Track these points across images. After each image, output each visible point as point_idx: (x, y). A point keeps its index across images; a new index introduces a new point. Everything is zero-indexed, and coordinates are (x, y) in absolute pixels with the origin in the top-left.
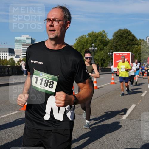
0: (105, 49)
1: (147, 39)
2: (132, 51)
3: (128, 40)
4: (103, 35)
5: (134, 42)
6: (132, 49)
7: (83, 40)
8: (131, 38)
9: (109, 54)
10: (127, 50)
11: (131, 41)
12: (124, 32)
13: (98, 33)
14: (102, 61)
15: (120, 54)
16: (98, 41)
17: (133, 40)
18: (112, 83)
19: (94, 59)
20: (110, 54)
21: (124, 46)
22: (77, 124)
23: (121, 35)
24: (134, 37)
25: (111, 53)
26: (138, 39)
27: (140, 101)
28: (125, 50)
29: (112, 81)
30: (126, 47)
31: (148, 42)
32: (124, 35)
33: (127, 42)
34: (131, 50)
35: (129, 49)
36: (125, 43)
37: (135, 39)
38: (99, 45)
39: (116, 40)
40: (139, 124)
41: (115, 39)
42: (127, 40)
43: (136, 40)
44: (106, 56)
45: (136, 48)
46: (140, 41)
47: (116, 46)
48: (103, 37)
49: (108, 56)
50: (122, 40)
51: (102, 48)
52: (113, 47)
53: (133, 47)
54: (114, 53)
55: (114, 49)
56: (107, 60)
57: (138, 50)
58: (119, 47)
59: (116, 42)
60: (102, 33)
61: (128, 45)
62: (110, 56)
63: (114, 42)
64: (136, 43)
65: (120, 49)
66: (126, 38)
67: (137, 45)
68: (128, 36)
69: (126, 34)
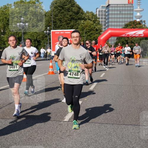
1: (97, 11)
2: (78, 28)
3: (71, 12)
5: (79, 16)
6: (77, 25)
7: (6, 12)
8: (75, 9)
9: (45, 32)
10: (70, 26)
11: (75, 14)
12: (66, 2)
13: (29, 2)
14: (36, 42)
15: (61, 33)
17: (77, 13)
18: (49, 72)
19: (24, 39)
20: (46, 33)
21: (66, 21)
23: (62, 5)
24: (80, 8)
25: (48, 32)
26: (85, 12)
27: (88, 96)
28: (68, 27)
29: (51, 70)
30: (70, 23)
31: (98, 16)
32: (66, 5)
33: (70, 16)
34: (76, 27)
35: (73, 26)
36: (68, 17)
37: (81, 11)
39: (55, 12)
40: (86, 128)
41: (53, 10)
42: (71, 13)
44: (41, 36)
46: (87, 14)
47: (55, 21)
49: (44, 35)
52: (50, 23)
53: (79, 23)
54: (52, 31)
55: (52, 25)
56: (43, 41)
57: (85, 26)
58: (60, 22)
59: (55, 16)
60: (35, 2)
61: (72, 20)
62: (47, 36)
63: (51, 16)
64: (82, 18)
65: (60, 25)
66: (69, 10)
67: (83, 20)
68: (72, 8)
69: (69, 4)
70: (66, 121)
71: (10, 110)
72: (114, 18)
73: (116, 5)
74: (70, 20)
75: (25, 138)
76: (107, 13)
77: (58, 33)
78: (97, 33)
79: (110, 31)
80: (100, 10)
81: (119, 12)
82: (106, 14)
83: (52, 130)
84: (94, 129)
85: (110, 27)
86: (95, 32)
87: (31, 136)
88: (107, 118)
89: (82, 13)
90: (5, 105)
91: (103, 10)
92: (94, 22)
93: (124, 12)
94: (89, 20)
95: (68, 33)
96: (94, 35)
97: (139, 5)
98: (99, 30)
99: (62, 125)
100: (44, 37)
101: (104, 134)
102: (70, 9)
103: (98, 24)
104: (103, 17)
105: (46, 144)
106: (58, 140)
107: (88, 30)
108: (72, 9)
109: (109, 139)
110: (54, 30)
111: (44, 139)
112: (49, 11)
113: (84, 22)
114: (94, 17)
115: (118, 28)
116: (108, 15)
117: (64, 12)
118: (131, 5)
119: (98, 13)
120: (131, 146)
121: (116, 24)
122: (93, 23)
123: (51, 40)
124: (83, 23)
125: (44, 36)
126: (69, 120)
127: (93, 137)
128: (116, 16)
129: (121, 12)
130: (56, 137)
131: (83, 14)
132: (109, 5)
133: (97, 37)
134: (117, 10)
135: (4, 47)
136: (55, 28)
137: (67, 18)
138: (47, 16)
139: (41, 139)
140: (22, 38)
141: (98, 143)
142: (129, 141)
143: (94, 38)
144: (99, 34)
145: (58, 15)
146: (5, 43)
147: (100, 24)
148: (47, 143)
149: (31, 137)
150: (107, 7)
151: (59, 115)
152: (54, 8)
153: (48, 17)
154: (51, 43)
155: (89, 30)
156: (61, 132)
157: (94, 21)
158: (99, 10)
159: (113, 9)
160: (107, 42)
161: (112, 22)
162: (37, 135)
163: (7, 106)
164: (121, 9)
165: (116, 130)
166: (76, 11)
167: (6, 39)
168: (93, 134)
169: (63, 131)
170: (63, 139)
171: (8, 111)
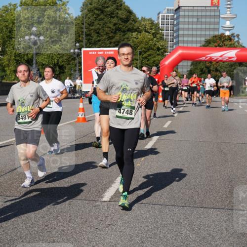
1: (158, 18)
5: (129, 25)
6: (126, 40)
7: (8, 17)
8: (122, 14)
9: (72, 51)
10: (115, 43)
11: (122, 22)
13: (46, 1)
14: (57, 69)
15: (99, 53)
17: (126, 20)
18: (79, 118)
19: (37, 63)
20: (74, 53)
21: (107, 33)
23: (100, 7)
24: (130, 12)
25: (76, 51)
26: (140, 19)
27: (143, 159)
28: (111, 43)
29: (81, 115)
30: (113, 37)
31: (160, 25)
32: (107, 7)
33: (115, 25)
35: (119, 42)
36: (110, 27)
37: (132, 17)
39: (89, 18)
40: (139, 212)
41: (87, 15)
42: (115, 20)
43: (135, 20)
44: (65, 58)
45: (135, 39)
46: (143, 23)
47: (88, 33)
49: (71, 56)
50: (102, 19)
52: (81, 36)
53: (129, 36)
54: (83, 49)
55: (84, 41)
56: (69, 66)
57: (138, 43)
58: (96, 35)
59: (88, 24)
60: (56, 1)
61: (117, 31)
62: (75, 58)
63: (83, 24)
64: (135, 28)
65: (97, 40)
66: (113, 16)
67: (136, 33)
68: (117, 11)
69: (112, 6)
70: (105, 201)
71: (11, 182)
72: (188, 29)
73: (192, 8)
74: (114, 31)
75: (36, 229)
76: (175, 22)
77: (94, 53)
78: (159, 55)
79: (180, 52)
80: (164, 16)
81: (195, 20)
82: (174, 22)
83: (82, 215)
84: (152, 214)
85: (180, 45)
86: (156, 53)
87: (46, 226)
88: (174, 197)
89: (134, 20)
90: (3, 174)
91: (169, 16)
92: (155, 35)
93: (203, 20)
94: (146, 31)
95: (110, 54)
96: (155, 57)
97: (229, 8)
98: (162, 49)
99: (98, 207)
100: (70, 59)
101: (169, 222)
102: (115, 13)
103: (161, 40)
104: (168, 27)
105: (72, 239)
106: (92, 233)
107: (143, 49)
108: (118, 13)
109: (176, 231)
110: (87, 47)
111: (68, 230)
112: (79, 16)
113: (137, 35)
114: (153, 27)
115: (194, 45)
116: (178, 24)
117: (104, 18)
118: (216, 8)
119: (160, 20)
120: (213, 243)
121: (190, 39)
122: (152, 37)
123: (81, 65)
124: (135, 38)
126: (110, 199)
127: (150, 227)
128: (190, 26)
130: (88, 228)
131: (135, 23)
132: (179, 7)
133: (159, 61)
134: (193, 17)
135: (3, 76)
136: (89, 44)
137: (109, 29)
139: (63, 230)
140: (34, 62)
141: (158, 238)
142: (210, 234)
143: (154, 62)
144: (163, 55)
145: (93, 23)
146: (5, 69)
147: (163, 40)
148: (73, 237)
149: (46, 227)
150: (176, 10)
151: (93, 191)
152: (88, 11)
153: (77, 26)
154: (81, 69)
155: (145, 48)
156: (96, 219)
157: (153, 34)
158: (162, 15)
159: (187, 13)
160: (175, 69)
161: (184, 36)
162: (57, 223)
163: (8, 174)
164: (200, 14)
165: (188, 217)
166: (124, 16)
167: (6, 63)
168: (151, 223)
169: (100, 218)
170: (100, 230)
171: (9, 183)
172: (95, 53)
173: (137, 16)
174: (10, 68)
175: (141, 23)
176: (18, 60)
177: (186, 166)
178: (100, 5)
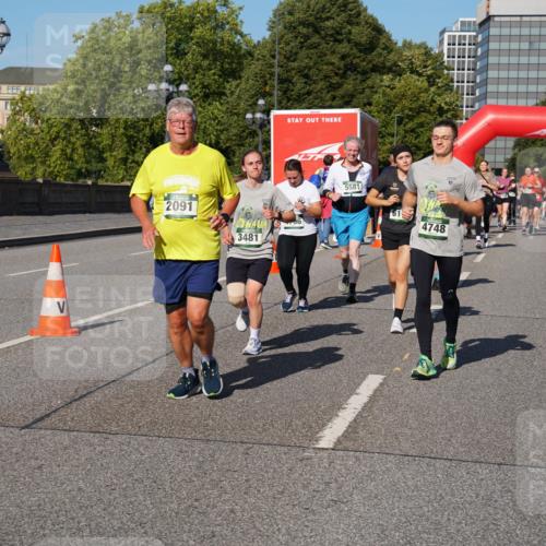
0: (228, 92)
1: (441, 42)
2: (370, 104)
3: (345, 44)
4: (219, 17)
5: (375, 57)
6: (368, 91)
8: (360, 33)
9: (249, 116)
10: (343, 97)
11: (361, 51)
12: (328, 5)
13: (193, 8)
15: (309, 120)
16: (193, 49)
17: (370, 48)
20: (254, 121)
21: (326, 77)
22: (81, 484)
23: (312, 19)
24: (378, 30)
25: (258, 115)
26: (400, 44)
27: (406, 357)
28: (334, 98)
30: (340, 86)
31: (445, 58)
32: (328, 19)
33: (343, 57)
34: (362, 98)
35: (352, 96)
36: (332, 64)
37: (383, 41)
38: (197, 69)
39: (287, 44)
40: (399, 475)
41: (282, 38)
42: (344, 48)
43: (389, 47)
44: (234, 131)
45: (388, 90)
46: (407, 53)
47: (285, 76)
48: (220, 26)
49: (246, 127)
50: (316, 46)
51: (214, 87)
52: (269, 82)
53: (374, 83)
54: (274, 113)
55: (276, 93)
57: (396, 98)
58: (304, 80)
59: (285, 57)
60: (215, 7)
61: (349, 73)
62: (255, 131)
63: (274, 57)
64: (388, 64)
65: (306, 90)
66: (340, 37)
67: (390, 76)
68: (349, 27)
69: (338, 16)
70: (323, 449)
71: (120, 402)
72: (509, 66)
73: (518, 19)
74: (341, 72)
75: (175, 506)
76: (479, 50)
77: (297, 121)
79: (490, 117)
80: (454, 36)
81: (525, 46)
82: (476, 51)
83: (274, 478)
84: (429, 479)
85: (490, 101)
86: (435, 120)
87: (196, 500)
88: (478, 442)
89: (386, 48)
90: (102, 384)
91: (465, 36)
94: (412, 72)
95: (334, 123)
98: (448, 110)
99: (309, 462)
100: (245, 134)
101: (468, 499)
102: (343, 31)
103: (446, 90)
104: (464, 62)
105: (254, 531)
106: (297, 518)
107: (406, 111)
108: (350, 33)
109: (485, 519)
110: (282, 108)
111: (244, 510)
112: (264, 39)
113: (392, 80)
114: (429, 62)
115: (522, 103)
116: (486, 54)
117: (319, 44)
119: (446, 47)
121: (513, 88)
122: (426, 84)
123: (269, 147)
124: (389, 87)
125: (244, 131)
126: (336, 444)
127: (426, 509)
128: (514, 60)
129: (536, 46)
130: (288, 508)
131: (389, 53)
132: (489, 18)
134: (520, 38)
135: (100, 171)
136: (285, 102)
137: (331, 67)
138: (258, 60)
139: (232, 511)
141: (444, 533)
146: (105, 155)
147: (452, 90)
148: (255, 527)
149: (196, 504)
150: (481, 24)
151: (297, 425)
152: (285, 28)
153: (260, 62)
154: (270, 156)
155: (410, 109)
156: (305, 487)
157: (429, 77)
158: (449, 36)
159: (506, 31)
160: (478, 155)
161: (498, 81)
162: (220, 496)
164: (535, 31)
165: (511, 488)
166: (365, 38)
167: (106, 142)
168: (427, 499)
169: (314, 486)
170: (313, 512)
171: (115, 403)
172: (301, 120)
173: (393, 38)
174: (114, 153)
175: (401, 54)
176: (132, 137)
177: (505, 373)
178: (311, 15)
